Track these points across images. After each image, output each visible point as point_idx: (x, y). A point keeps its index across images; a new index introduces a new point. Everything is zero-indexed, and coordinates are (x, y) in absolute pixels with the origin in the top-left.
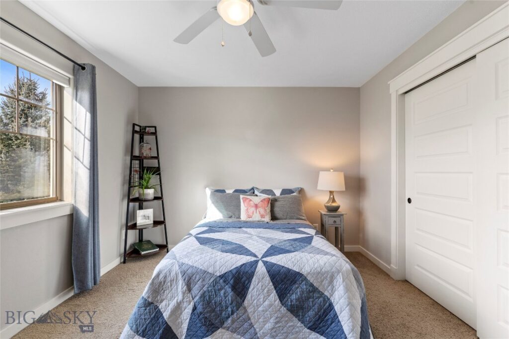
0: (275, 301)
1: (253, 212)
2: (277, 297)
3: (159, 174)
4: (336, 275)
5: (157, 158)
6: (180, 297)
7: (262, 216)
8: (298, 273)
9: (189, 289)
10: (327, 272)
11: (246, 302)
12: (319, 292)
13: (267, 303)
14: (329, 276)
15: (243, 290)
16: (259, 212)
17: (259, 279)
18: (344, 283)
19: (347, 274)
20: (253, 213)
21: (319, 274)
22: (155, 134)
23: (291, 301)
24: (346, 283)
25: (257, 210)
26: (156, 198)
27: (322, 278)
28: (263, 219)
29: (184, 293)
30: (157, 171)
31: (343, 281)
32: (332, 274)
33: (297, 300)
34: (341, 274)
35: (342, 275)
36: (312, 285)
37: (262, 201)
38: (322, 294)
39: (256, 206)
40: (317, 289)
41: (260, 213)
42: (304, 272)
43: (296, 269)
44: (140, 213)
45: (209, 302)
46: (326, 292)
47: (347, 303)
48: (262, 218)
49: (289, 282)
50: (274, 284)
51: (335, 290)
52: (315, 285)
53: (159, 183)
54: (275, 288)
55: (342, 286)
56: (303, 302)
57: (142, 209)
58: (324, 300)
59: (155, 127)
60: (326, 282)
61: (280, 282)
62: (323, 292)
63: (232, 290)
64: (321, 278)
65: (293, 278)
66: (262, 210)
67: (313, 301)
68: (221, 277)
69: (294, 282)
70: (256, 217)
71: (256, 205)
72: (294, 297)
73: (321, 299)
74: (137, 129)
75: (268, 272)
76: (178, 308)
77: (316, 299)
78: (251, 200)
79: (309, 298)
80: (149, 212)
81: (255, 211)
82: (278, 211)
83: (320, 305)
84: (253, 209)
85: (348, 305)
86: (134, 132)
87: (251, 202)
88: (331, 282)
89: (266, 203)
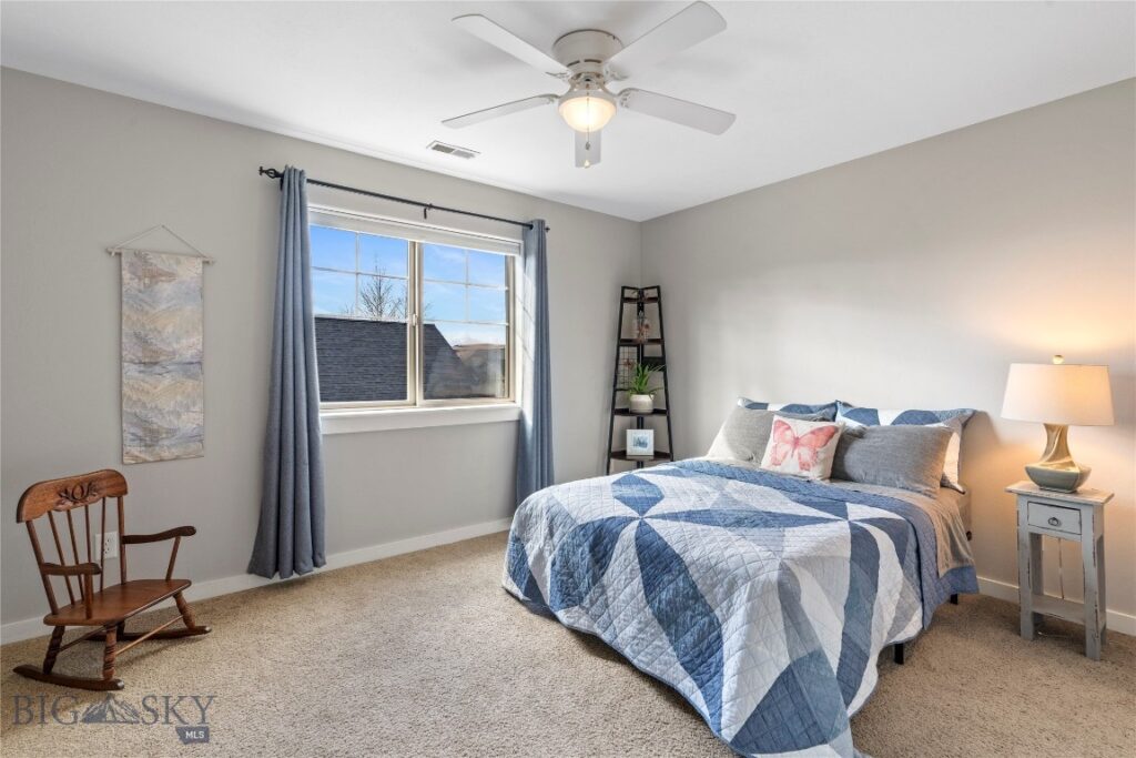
0: (638, 592)
1: (786, 454)
2: (641, 585)
3: (664, 370)
4: (740, 582)
5: (660, 341)
6: (541, 542)
7: (804, 466)
8: (677, 557)
9: (551, 534)
10: (727, 571)
11: (605, 577)
12: (705, 604)
13: (628, 590)
14: (726, 580)
15: (604, 556)
16: (799, 455)
17: (623, 547)
18: (750, 604)
19: (763, 588)
20: (784, 457)
21: (711, 569)
22: (657, 299)
23: (660, 602)
24: (753, 604)
25: (796, 452)
26: (656, 412)
27: (715, 579)
28: (805, 473)
29: (546, 539)
30: (659, 363)
31: (749, 600)
32: (734, 579)
33: (669, 603)
34: (749, 583)
35: (752, 586)
36: (693, 586)
37: (813, 433)
38: (709, 611)
39: (796, 442)
40: (702, 597)
41: (800, 458)
42: (687, 558)
43: (677, 548)
44: (633, 435)
45: (567, 562)
46: (718, 609)
47: (740, 644)
48: (802, 469)
49: (661, 567)
50: (640, 562)
51: (732, 615)
52: (699, 587)
53: (663, 385)
54: (642, 569)
55: (743, 608)
56: (677, 611)
57: (642, 428)
58: (711, 623)
59: (658, 288)
60: (720, 591)
61: (648, 561)
62: (713, 607)
63: (590, 552)
64: (712, 578)
65: (668, 561)
66: (806, 453)
67: (692, 617)
68: (583, 527)
69: (667, 569)
70: (790, 467)
71: (798, 439)
72: (664, 595)
73: (706, 619)
74: (628, 293)
75: (637, 539)
76: (540, 557)
77: (699, 614)
78: (789, 428)
79: (686, 608)
80: (647, 435)
81: (790, 452)
82: (853, 459)
83: (702, 629)
84: (788, 448)
85: (741, 648)
86: (624, 300)
87: (788, 433)
88: (729, 593)
89: (822, 437)
